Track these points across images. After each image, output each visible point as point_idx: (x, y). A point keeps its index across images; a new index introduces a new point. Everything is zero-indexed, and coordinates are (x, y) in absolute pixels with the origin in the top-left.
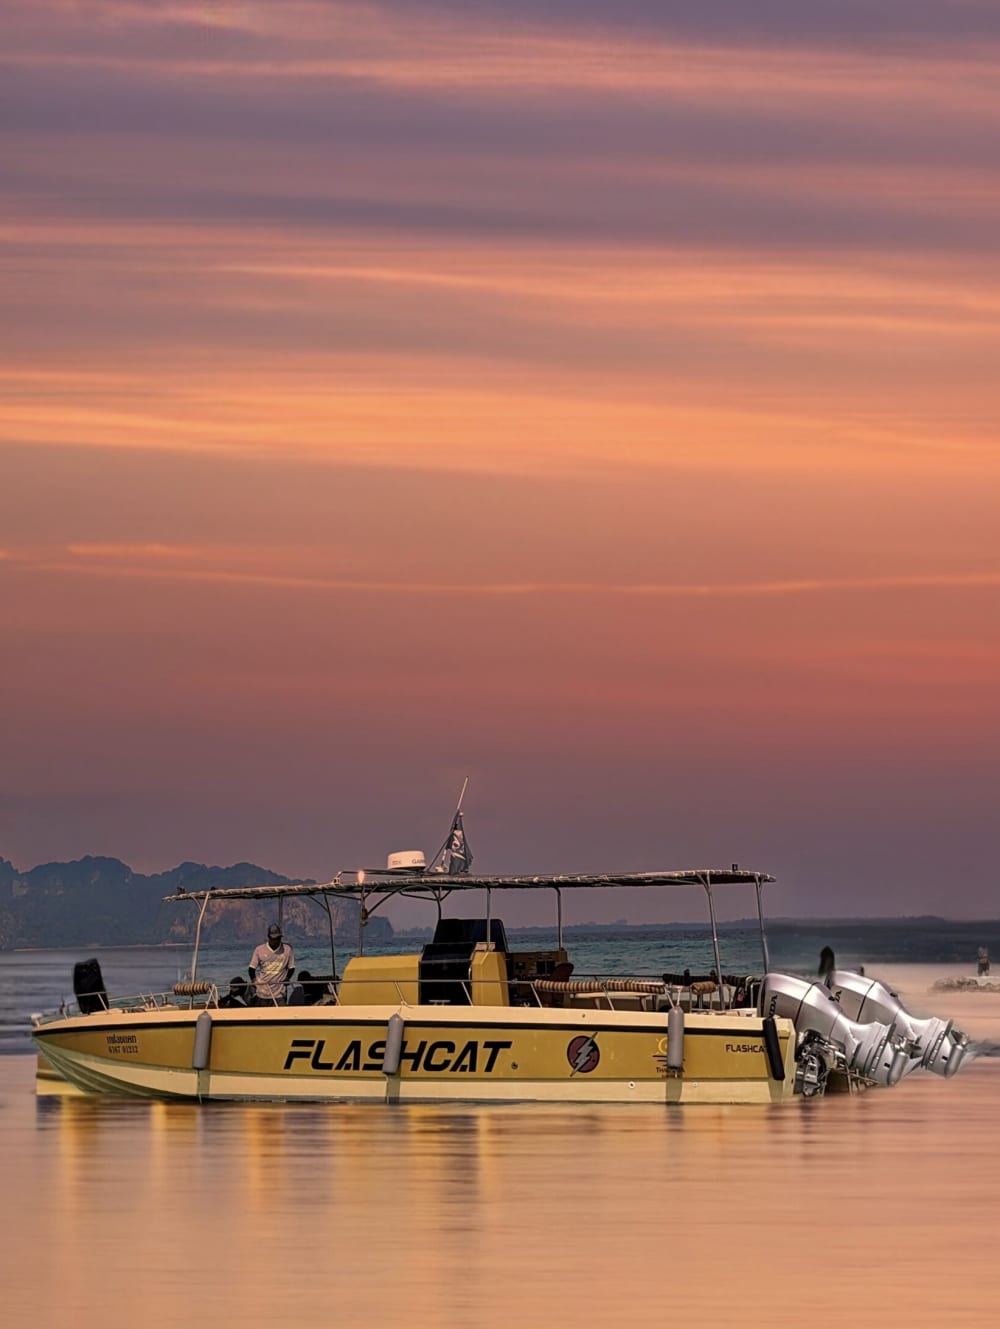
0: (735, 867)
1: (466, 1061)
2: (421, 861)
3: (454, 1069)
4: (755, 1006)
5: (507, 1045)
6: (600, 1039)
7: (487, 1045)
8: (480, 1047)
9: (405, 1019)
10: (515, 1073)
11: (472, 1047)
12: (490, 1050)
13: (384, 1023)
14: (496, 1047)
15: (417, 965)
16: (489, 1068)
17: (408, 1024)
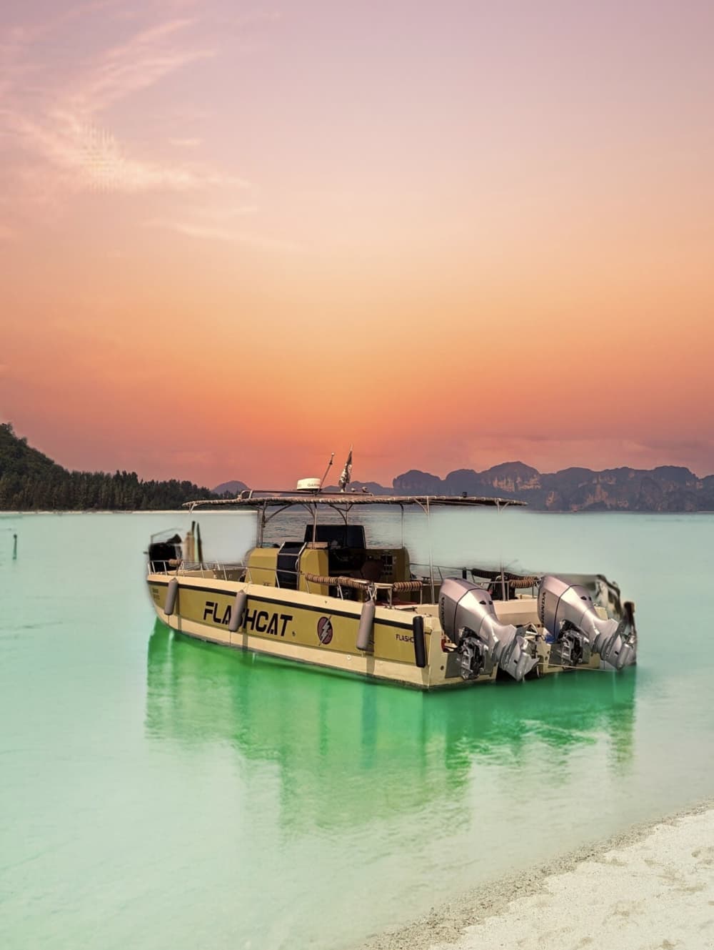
0: (465, 495)
1: (273, 628)
2: (318, 485)
3: (268, 632)
4: (437, 602)
5: (290, 618)
6: (334, 620)
7: (283, 617)
8: (279, 617)
9: (248, 593)
10: (294, 639)
11: (275, 616)
12: (283, 621)
13: (234, 594)
14: (287, 618)
15: (276, 556)
16: (283, 634)
17: (249, 597)
